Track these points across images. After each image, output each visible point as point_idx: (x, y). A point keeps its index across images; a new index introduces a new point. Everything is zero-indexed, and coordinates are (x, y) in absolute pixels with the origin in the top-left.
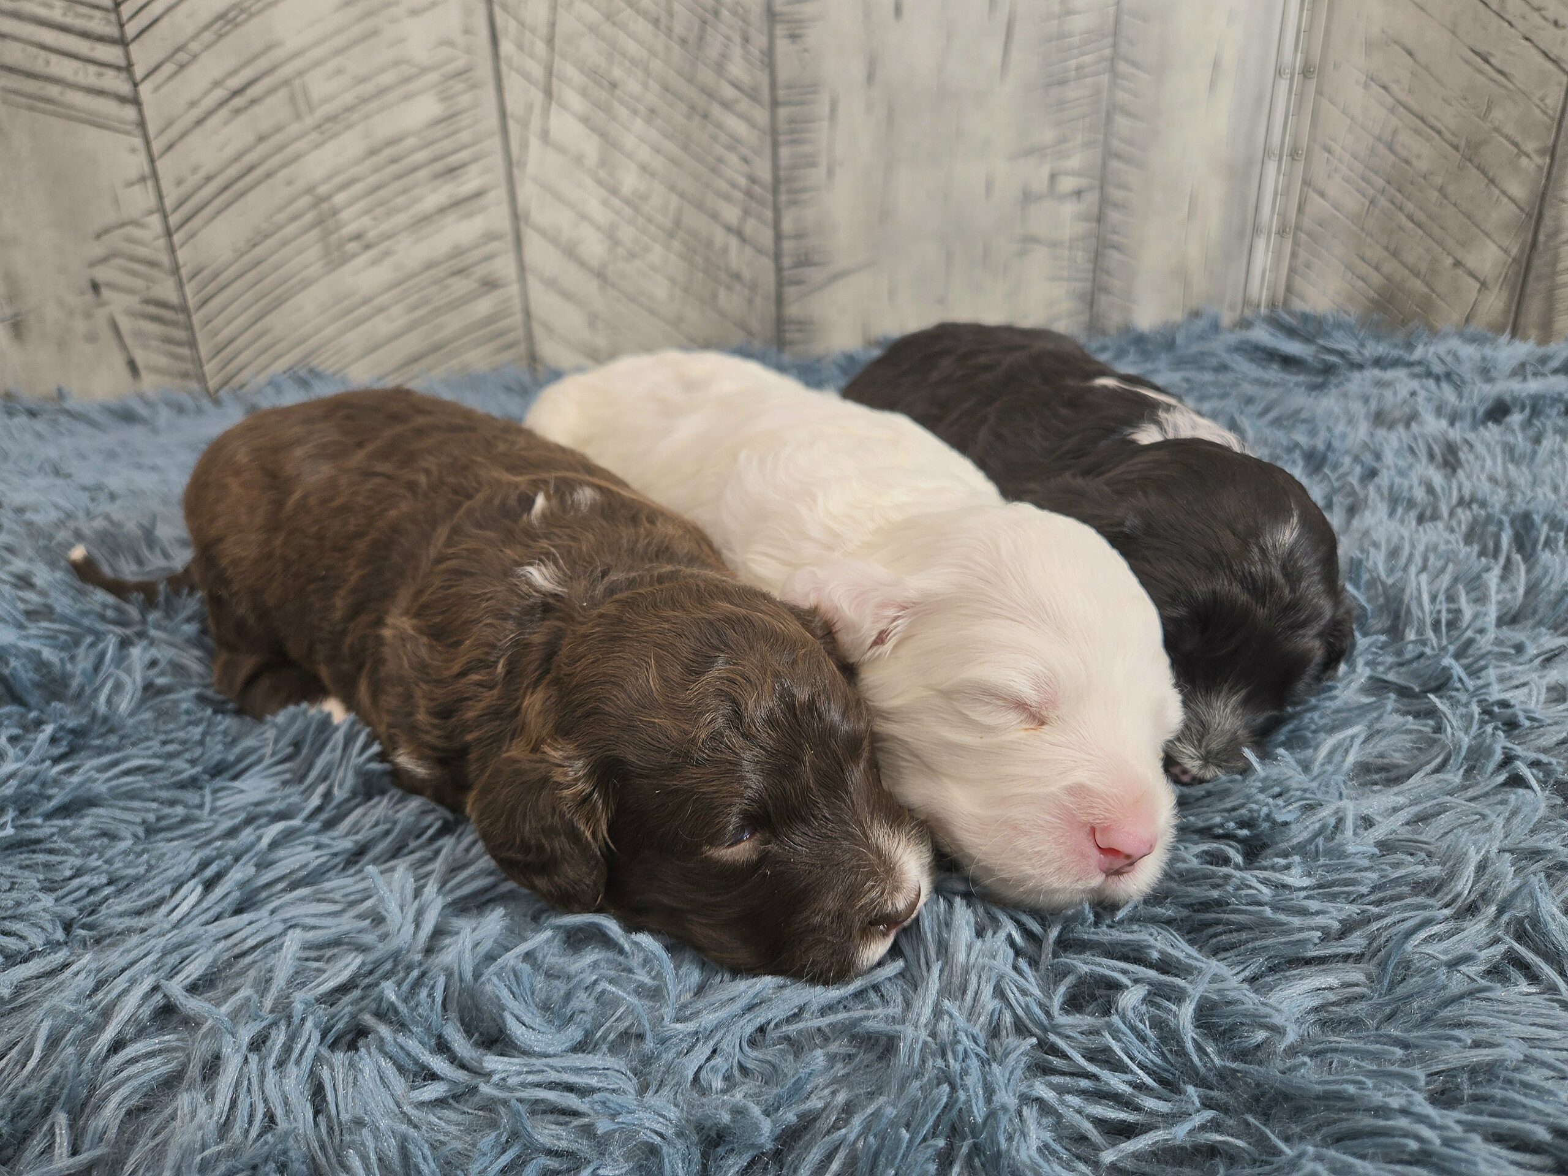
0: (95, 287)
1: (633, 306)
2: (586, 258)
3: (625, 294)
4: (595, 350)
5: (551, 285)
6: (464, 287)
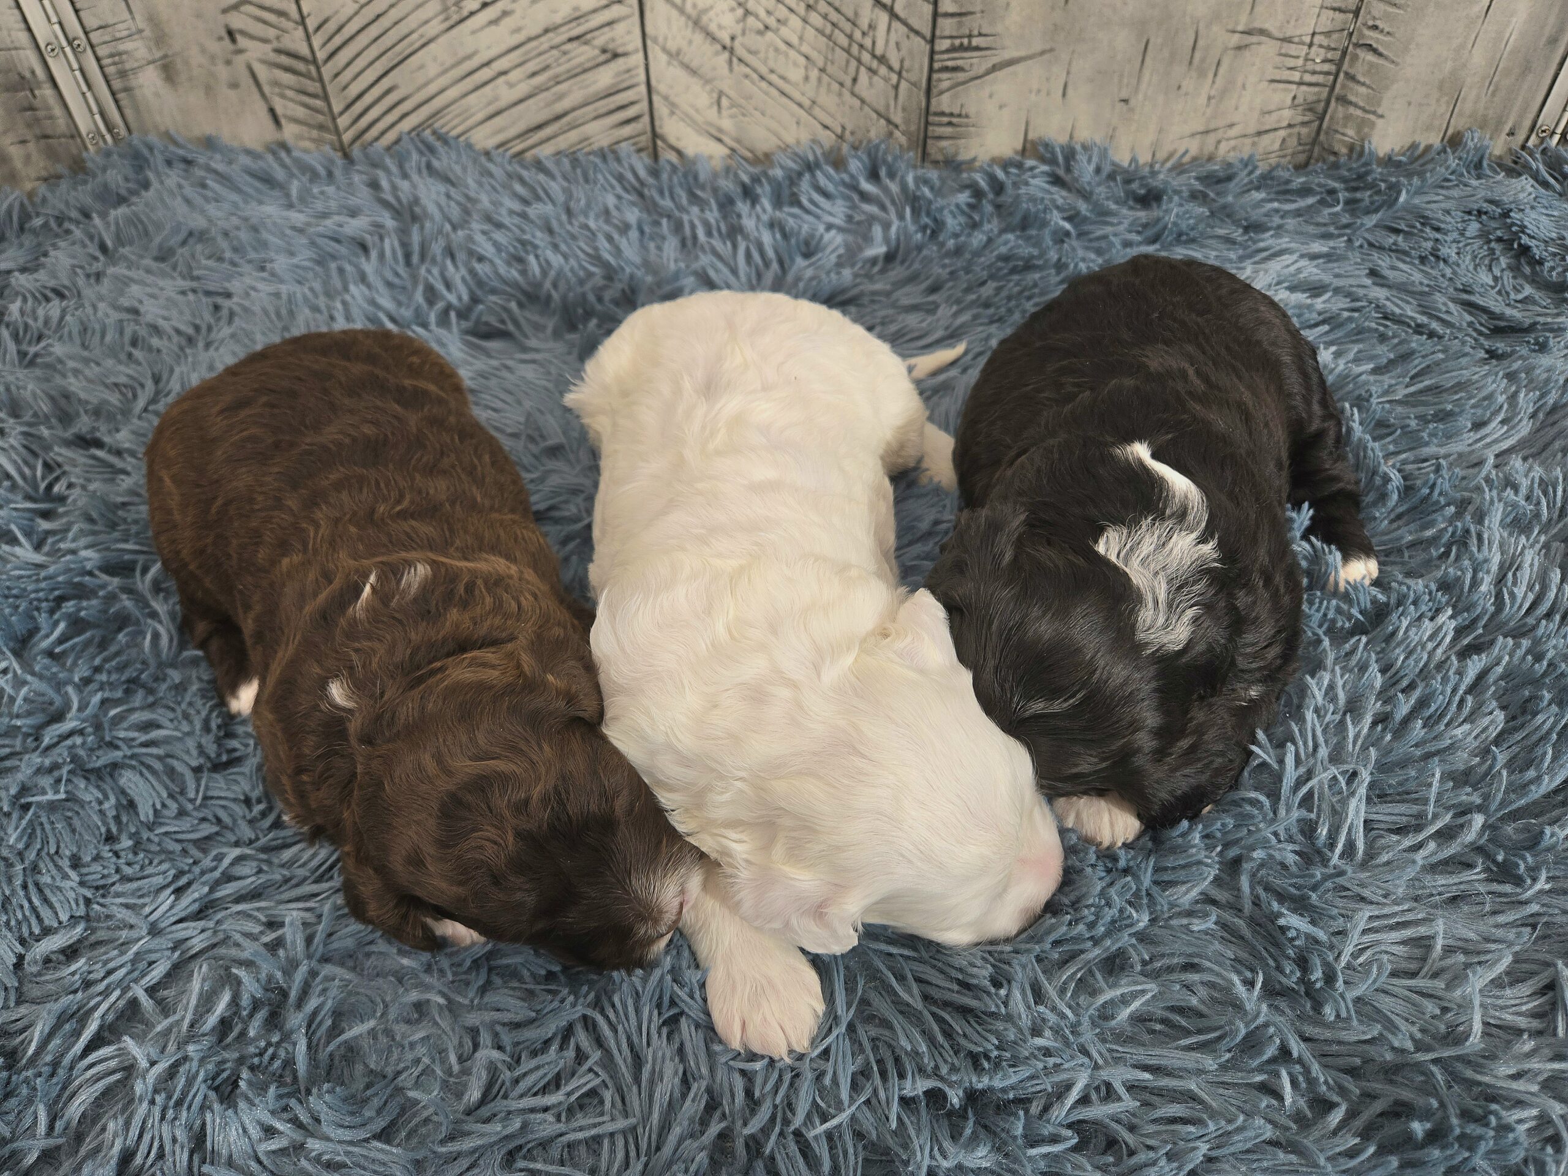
0: (231, 34)
1: (764, 84)
2: (713, 27)
3: (755, 70)
4: (720, 130)
5: (674, 55)
6: (584, 54)
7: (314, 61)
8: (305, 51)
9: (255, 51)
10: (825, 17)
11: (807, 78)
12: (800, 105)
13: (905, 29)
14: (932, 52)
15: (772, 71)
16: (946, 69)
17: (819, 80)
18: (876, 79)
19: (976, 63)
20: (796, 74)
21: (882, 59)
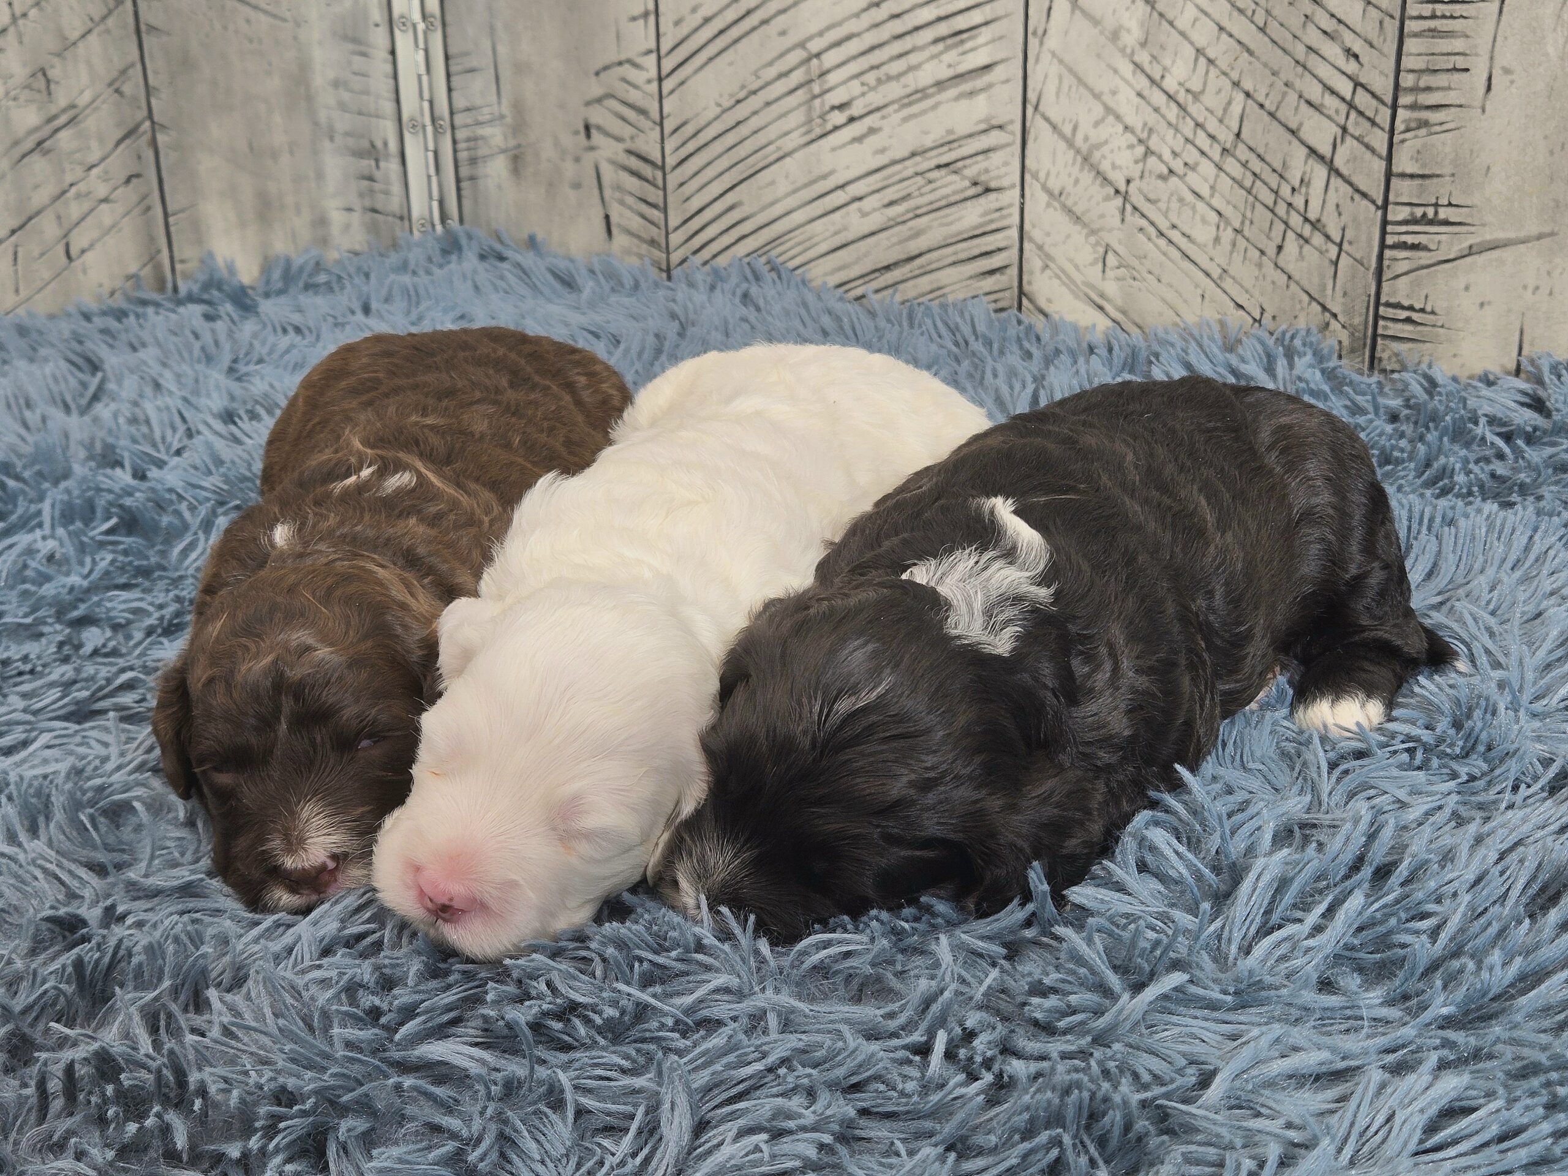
0: (587, 128)
1: (1162, 242)
2: (1105, 166)
3: (1152, 223)
4: (1102, 296)
5: (1056, 196)
6: (951, 184)
7: (663, 168)
8: (656, 156)
9: (607, 149)
10: (1245, 165)
11: (1217, 240)
12: (1208, 275)
13: (1350, 189)
14: (1385, 223)
15: (1174, 227)
16: (1404, 246)
17: (1234, 244)
18: (1307, 248)
19: (1444, 241)
20: (1204, 234)
21: (1316, 225)
